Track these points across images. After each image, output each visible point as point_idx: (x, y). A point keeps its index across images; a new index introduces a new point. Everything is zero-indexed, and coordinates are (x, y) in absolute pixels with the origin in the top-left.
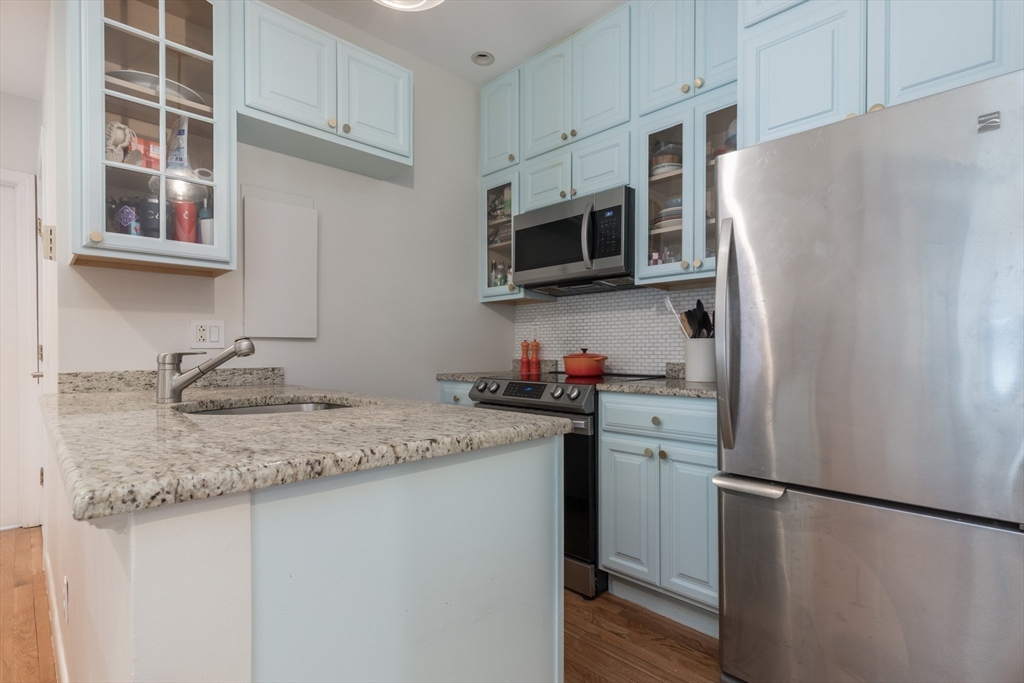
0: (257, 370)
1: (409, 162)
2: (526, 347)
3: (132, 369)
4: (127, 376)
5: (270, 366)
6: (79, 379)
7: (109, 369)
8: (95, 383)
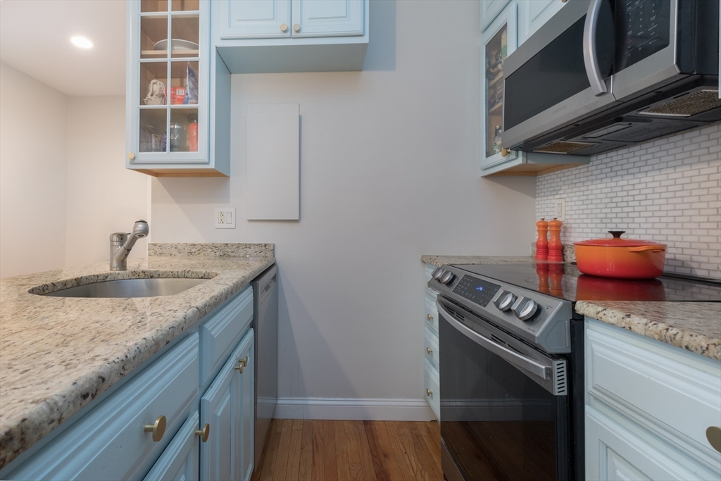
0: (254, 245)
1: (365, 40)
2: (544, 227)
3: (182, 242)
4: (179, 247)
5: (263, 242)
6: (157, 247)
7: (171, 242)
8: (164, 251)
